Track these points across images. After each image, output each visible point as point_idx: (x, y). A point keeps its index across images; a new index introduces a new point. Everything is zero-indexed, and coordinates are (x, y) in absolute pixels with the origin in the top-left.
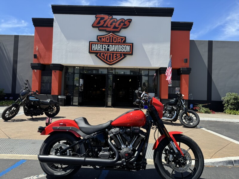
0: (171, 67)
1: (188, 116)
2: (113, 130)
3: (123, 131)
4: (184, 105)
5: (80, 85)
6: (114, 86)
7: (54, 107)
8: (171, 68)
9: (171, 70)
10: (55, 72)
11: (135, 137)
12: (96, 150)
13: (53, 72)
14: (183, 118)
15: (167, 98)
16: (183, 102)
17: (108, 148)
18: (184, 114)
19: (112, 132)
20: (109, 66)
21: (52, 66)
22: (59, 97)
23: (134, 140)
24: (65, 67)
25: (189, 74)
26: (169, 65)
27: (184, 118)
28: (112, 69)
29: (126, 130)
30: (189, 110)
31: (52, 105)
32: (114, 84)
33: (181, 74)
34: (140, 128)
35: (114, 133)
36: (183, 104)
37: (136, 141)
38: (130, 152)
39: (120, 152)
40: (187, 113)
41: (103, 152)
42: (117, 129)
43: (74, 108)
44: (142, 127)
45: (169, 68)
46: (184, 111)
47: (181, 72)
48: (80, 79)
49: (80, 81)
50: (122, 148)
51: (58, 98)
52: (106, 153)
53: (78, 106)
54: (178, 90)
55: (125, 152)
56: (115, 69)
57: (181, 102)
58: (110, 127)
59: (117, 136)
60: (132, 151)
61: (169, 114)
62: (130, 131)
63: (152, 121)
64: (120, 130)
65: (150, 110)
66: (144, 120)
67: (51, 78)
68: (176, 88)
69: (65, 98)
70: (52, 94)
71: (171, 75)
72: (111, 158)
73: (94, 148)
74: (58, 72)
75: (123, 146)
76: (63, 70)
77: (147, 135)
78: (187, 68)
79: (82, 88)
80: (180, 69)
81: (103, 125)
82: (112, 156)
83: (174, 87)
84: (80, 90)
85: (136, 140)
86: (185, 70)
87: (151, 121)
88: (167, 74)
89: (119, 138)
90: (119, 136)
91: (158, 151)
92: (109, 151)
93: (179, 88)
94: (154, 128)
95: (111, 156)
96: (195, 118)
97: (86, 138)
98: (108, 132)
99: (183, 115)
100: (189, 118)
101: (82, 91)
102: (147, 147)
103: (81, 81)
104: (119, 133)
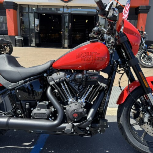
0: (130, 3)
1: (147, 56)
2: (55, 76)
3: (71, 76)
4: (144, 44)
5: (36, 26)
6: (70, 27)
7: (7, 47)
8: (129, 5)
9: (128, 7)
10: (9, 11)
11: (91, 87)
12: (27, 106)
13: (7, 10)
14: (141, 57)
16: (144, 40)
17: (47, 103)
18: (143, 54)
19: (52, 78)
20: (65, 3)
21: (5, 4)
22: (16, 37)
23: (88, 90)
24: (19, 6)
25: (147, 13)
26: (128, 2)
27: (143, 58)
28: (68, 7)
29: (75, 76)
30: (149, 49)
31: (4, 44)
32: (70, 24)
33: (139, 13)
34: (99, 73)
35: (56, 81)
36: (144, 42)
37: (91, 92)
38: (81, 110)
39: (65, 109)
40: (147, 52)
41: (38, 110)
42: (62, 74)
43: (31, 49)
44: (102, 71)
45: (128, 5)
46: (144, 50)
47: (140, 11)
48: (36, 19)
49: (35, 21)
50: (68, 103)
51: (15, 39)
52: (44, 111)
53: (36, 47)
55: (73, 110)
56: (71, 7)
57: (142, 41)
58: (50, 70)
59: (62, 84)
60: (85, 107)
62: (83, 78)
63: (119, 60)
64: (65, 75)
65: (119, 41)
66: (106, 60)
67: (6, 17)
69: (22, 39)
70: (9, 34)
71: (128, 13)
72: (51, 117)
73: (25, 102)
74: (12, 10)
75: (70, 100)
76: (17, 9)
77: (110, 82)
78: (147, 7)
79: (38, 29)
80: (139, 7)
81: (39, 67)
82: (54, 115)
84: (36, 31)
85: (92, 90)
86: (144, 9)
87: (117, 61)
88: (124, 12)
89: (65, 87)
90: (64, 85)
91: (126, 107)
92: (48, 107)
94: (120, 72)
95: (51, 115)
97: (10, 88)
98: (46, 78)
99: (141, 55)
100: (148, 58)
101: (38, 31)
102: (108, 101)
103: (37, 21)
104: (65, 80)
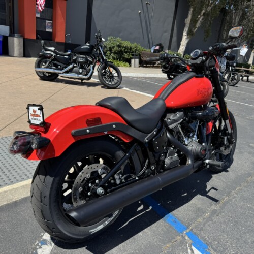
1: (110, 72)
15: (34, 37)
17: (172, 148)
27: (104, 75)
30: (109, 63)
40: (109, 67)
46: (104, 64)
54: (50, 25)
57: (99, 50)
61: (80, 68)
68: (47, 21)
83: (44, 19)
93: (51, 22)
96: (116, 75)
97: (147, 141)
99: (102, 71)
100: (111, 76)
